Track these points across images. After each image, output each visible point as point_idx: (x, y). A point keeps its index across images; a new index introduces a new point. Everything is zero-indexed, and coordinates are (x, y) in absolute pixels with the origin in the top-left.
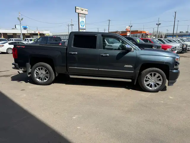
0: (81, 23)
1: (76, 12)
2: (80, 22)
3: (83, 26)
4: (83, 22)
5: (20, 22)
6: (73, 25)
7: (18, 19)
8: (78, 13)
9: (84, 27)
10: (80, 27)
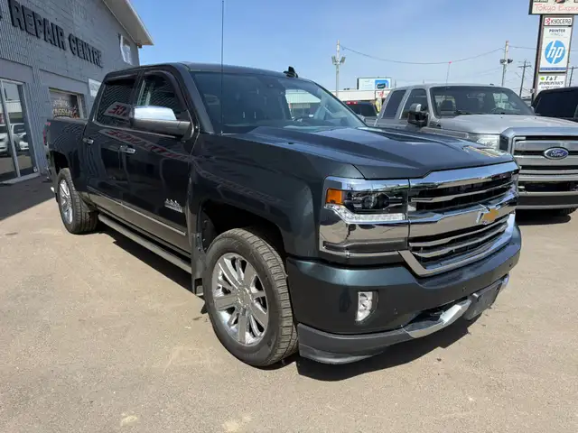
0: (547, 50)
1: (530, 13)
2: (544, 46)
3: (556, 62)
4: (559, 44)
5: (337, 68)
6: (509, 61)
7: (334, 59)
8: (541, 15)
9: (563, 64)
10: (544, 64)
